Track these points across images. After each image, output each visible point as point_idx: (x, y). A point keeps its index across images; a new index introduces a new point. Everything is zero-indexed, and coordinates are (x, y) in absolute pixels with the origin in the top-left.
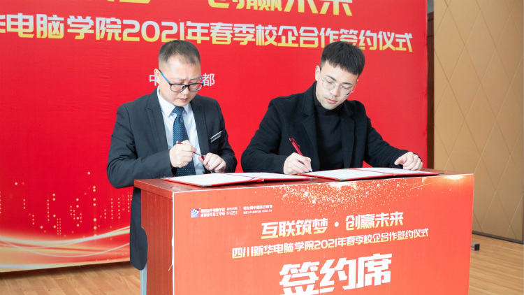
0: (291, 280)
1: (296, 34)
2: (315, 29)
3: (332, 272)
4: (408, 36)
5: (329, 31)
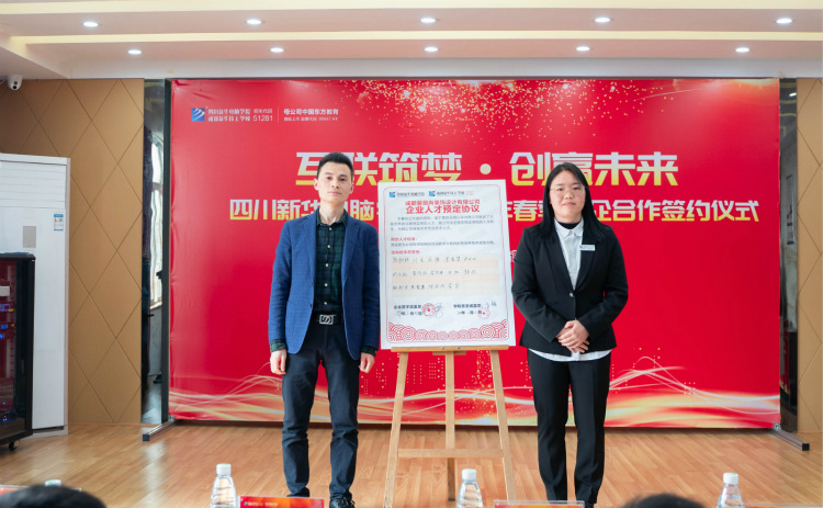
1: (609, 207)
2: (632, 202)
4: (753, 204)
5: (649, 204)
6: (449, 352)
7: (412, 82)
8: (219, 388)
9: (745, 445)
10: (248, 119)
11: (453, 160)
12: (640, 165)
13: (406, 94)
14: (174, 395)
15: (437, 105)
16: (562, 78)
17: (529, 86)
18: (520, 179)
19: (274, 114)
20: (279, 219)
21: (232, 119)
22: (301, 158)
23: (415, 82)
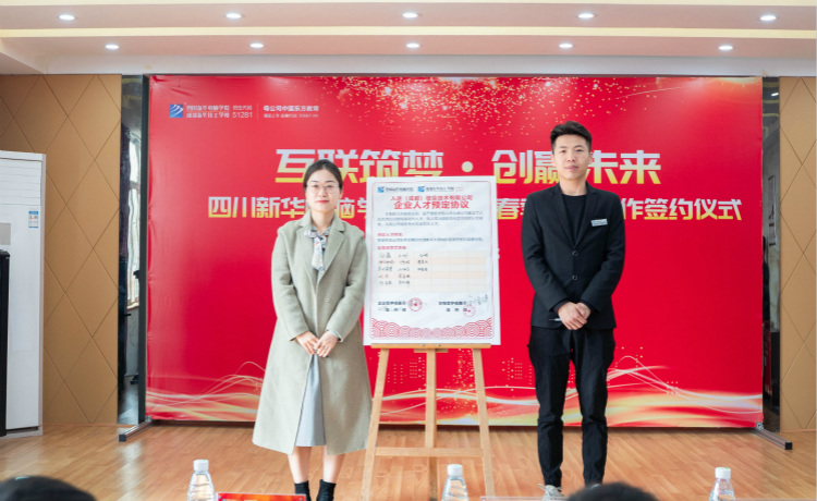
4: (736, 203)
5: (632, 202)
6: (430, 349)
7: (393, 79)
8: (196, 387)
9: (728, 444)
10: (227, 115)
11: (435, 157)
12: (623, 163)
13: (388, 91)
14: (151, 395)
15: (418, 102)
16: (544, 76)
17: (511, 83)
18: (502, 177)
19: (254, 110)
20: (258, 216)
21: (210, 115)
22: (280, 155)
23: (397, 79)
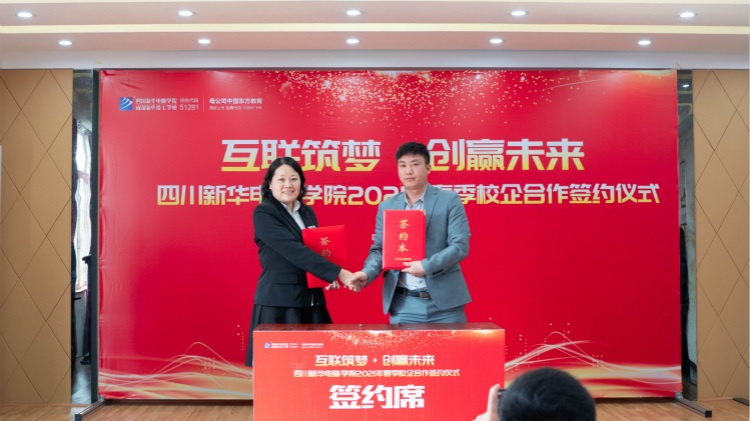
0: (339, 396)
1: (520, 191)
2: (541, 186)
3: (371, 394)
4: (654, 187)
5: (558, 187)
7: (333, 73)
8: (146, 368)
9: (652, 413)
10: (175, 108)
11: (373, 146)
12: (549, 151)
13: (327, 84)
14: (103, 376)
15: (357, 94)
16: (475, 69)
17: (444, 76)
18: (436, 164)
19: (200, 103)
20: (205, 204)
21: (159, 108)
22: (226, 146)
23: (336, 72)
